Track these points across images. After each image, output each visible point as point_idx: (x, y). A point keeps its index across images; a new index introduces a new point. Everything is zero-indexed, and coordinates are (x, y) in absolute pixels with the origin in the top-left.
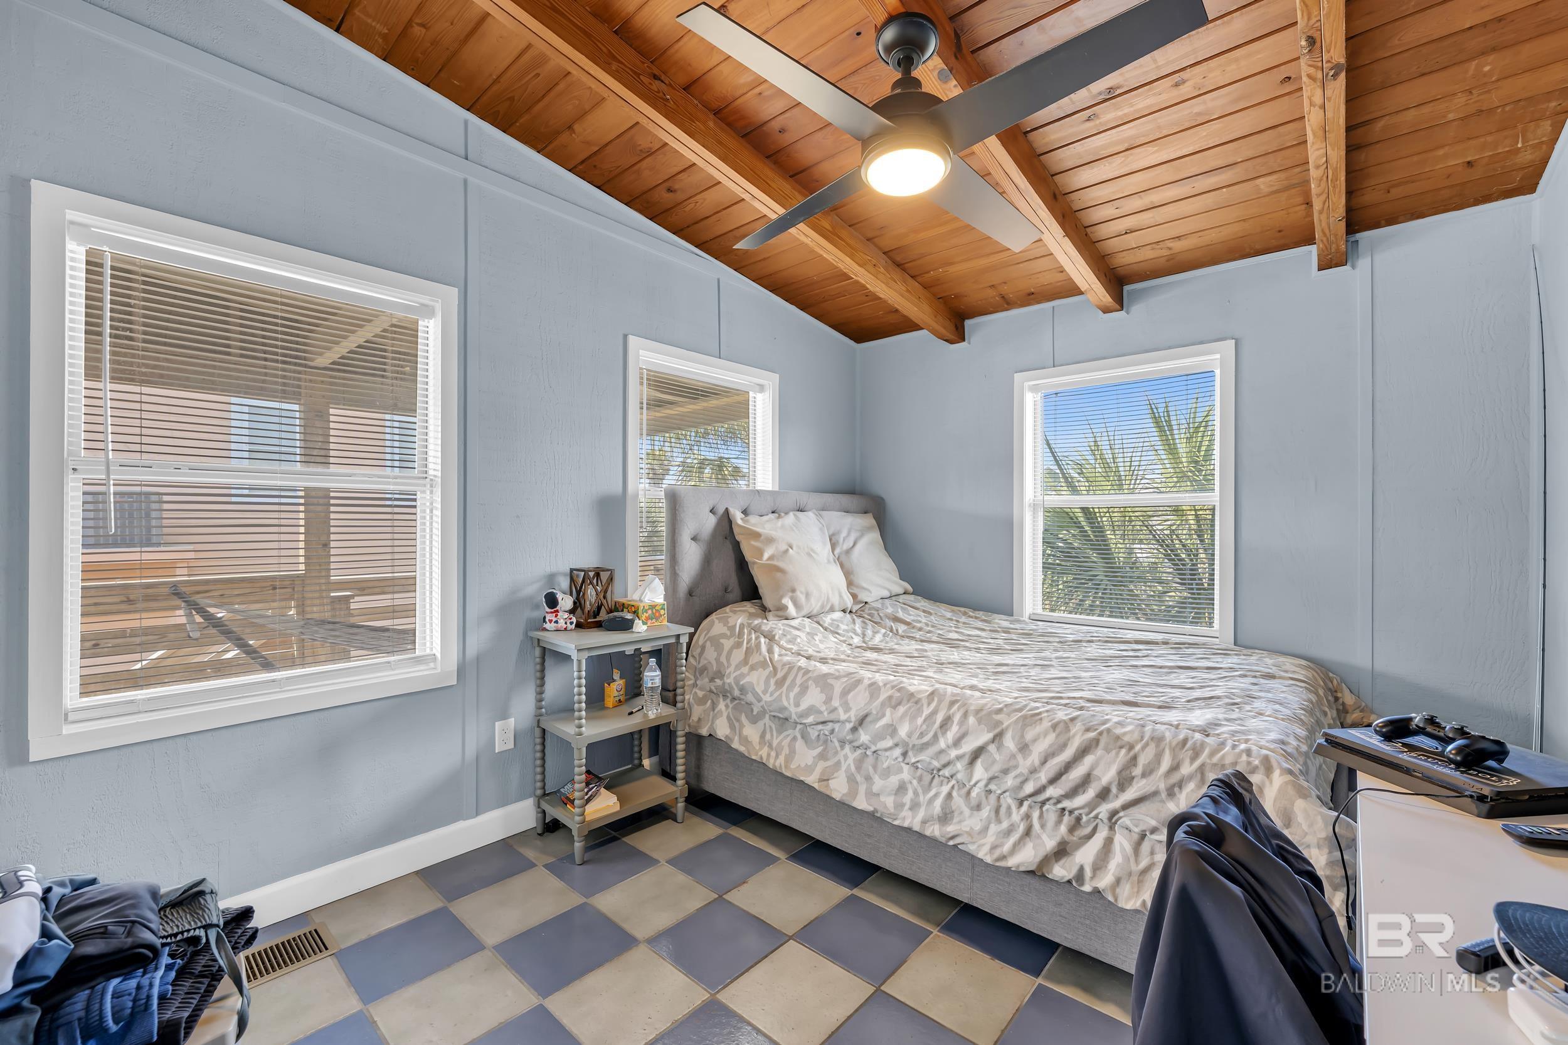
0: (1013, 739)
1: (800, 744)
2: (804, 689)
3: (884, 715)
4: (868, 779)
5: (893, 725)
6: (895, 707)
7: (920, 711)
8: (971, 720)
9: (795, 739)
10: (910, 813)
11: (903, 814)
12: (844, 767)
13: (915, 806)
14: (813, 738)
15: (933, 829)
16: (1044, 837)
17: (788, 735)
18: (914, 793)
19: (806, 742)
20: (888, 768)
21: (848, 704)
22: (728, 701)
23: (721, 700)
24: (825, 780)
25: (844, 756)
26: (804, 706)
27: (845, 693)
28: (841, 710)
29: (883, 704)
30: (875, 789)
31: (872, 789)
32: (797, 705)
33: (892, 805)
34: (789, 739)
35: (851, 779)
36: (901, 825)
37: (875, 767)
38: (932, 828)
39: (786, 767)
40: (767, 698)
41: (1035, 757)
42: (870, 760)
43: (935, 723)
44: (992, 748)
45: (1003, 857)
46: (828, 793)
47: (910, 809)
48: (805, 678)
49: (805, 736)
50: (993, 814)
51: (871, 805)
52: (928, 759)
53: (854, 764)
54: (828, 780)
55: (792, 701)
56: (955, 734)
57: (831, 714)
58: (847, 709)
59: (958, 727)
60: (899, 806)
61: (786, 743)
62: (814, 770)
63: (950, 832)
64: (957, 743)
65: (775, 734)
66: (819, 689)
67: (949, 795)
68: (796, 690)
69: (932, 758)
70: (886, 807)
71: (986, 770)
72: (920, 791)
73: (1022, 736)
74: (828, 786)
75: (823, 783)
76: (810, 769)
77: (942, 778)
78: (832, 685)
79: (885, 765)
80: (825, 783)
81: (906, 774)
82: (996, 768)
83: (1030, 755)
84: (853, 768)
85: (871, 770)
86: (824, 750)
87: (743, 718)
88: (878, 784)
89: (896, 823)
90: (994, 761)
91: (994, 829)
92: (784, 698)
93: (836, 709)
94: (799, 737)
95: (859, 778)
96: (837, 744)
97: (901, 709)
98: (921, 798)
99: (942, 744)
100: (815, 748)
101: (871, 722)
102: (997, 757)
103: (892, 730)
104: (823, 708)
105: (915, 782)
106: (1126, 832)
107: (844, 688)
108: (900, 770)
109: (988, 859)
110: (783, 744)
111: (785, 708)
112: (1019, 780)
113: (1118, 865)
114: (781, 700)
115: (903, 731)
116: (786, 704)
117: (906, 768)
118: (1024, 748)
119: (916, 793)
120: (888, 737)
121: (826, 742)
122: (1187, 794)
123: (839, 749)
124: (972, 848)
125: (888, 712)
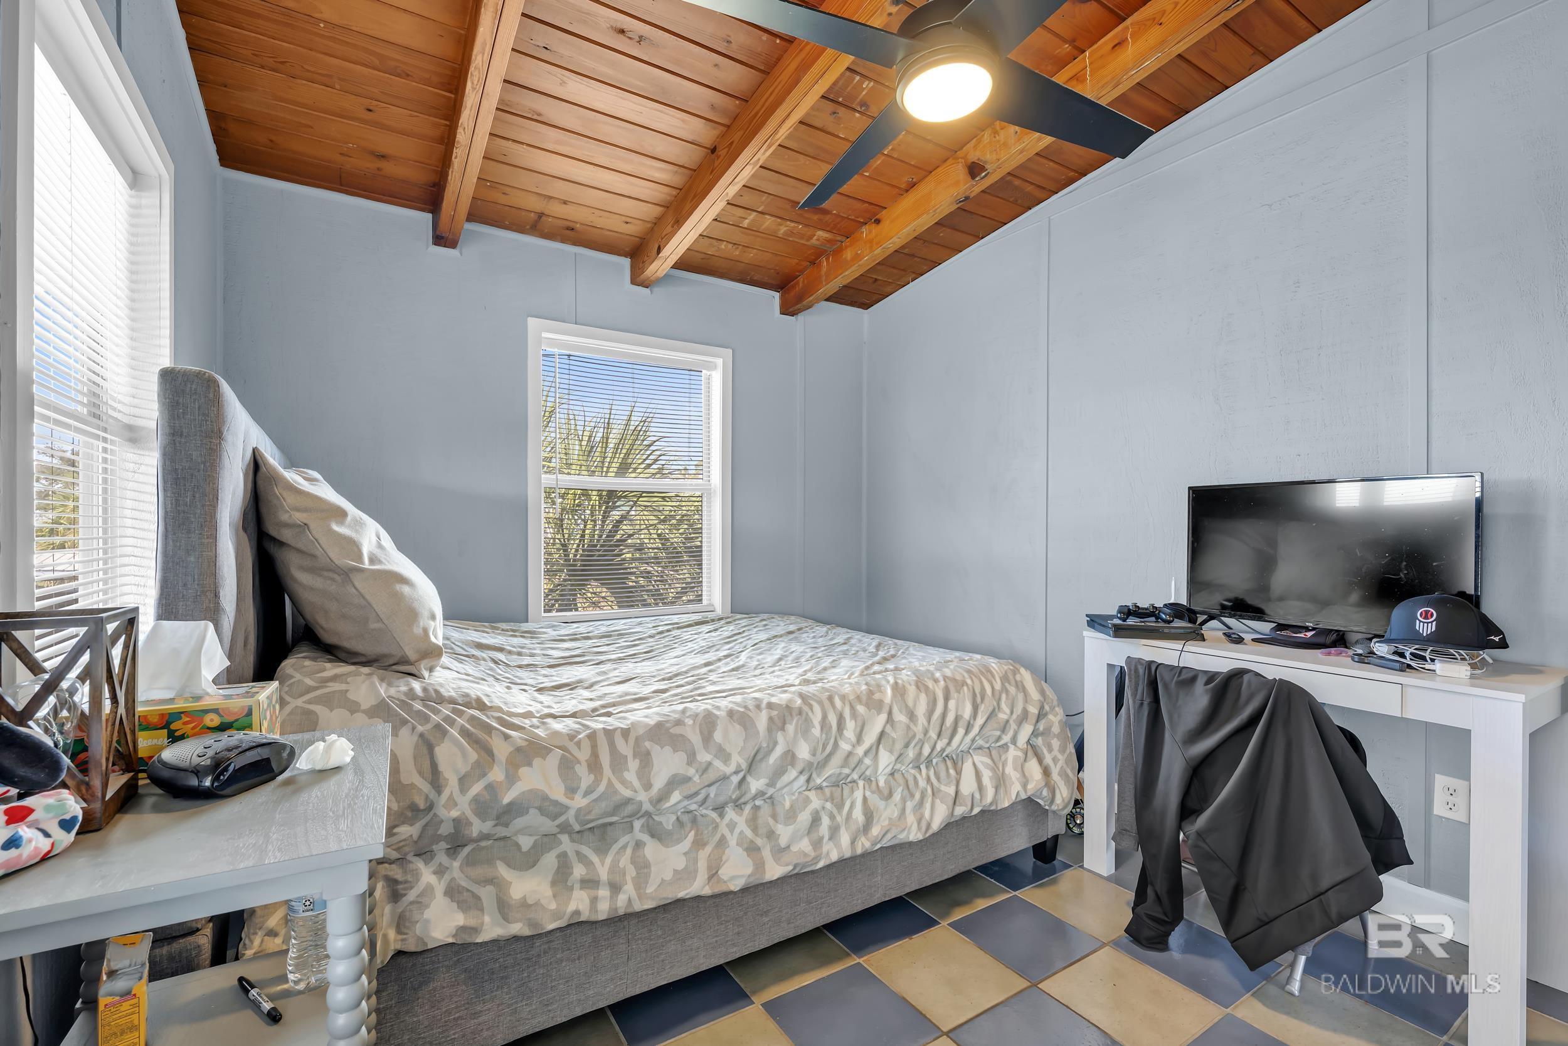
0: (901, 712)
1: (651, 849)
2: (645, 759)
3: (776, 743)
4: (771, 835)
5: (789, 750)
6: (783, 729)
7: (808, 722)
8: (861, 709)
9: (639, 845)
10: (831, 844)
11: (825, 849)
12: (732, 841)
13: (834, 831)
14: (670, 827)
15: (863, 844)
16: (943, 788)
17: (624, 847)
18: (830, 818)
19: (660, 840)
20: (792, 806)
21: (724, 750)
22: (442, 858)
23: (419, 864)
24: (713, 875)
25: (727, 825)
26: (659, 783)
27: (707, 738)
28: (718, 763)
29: (770, 730)
30: (783, 842)
31: (779, 845)
32: (648, 786)
33: (811, 847)
34: (629, 851)
35: (752, 849)
36: (828, 862)
37: (774, 816)
38: (860, 843)
39: (640, 897)
40: (579, 802)
41: (922, 720)
42: (765, 810)
43: (831, 727)
44: (888, 729)
45: (929, 826)
46: (724, 889)
47: (830, 839)
48: (632, 740)
49: (656, 832)
50: (906, 791)
51: (787, 865)
52: (838, 771)
53: (749, 827)
54: (717, 872)
55: (636, 784)
56: (854, 731)
57: (705, 776)
58: (725, 757)
59: (853, 722)
60: (817, 844)
61: (625, 861)
62: (696, 871)
63: (878, 835)
64: (859, 739)
65: (595, 859)
66: (668, 749)
67: (865, 799)
68: (633, 765)
69: (842, 767)
70: (805, 855)
71: (891, 752)
72: (835, 811)
73: (906, 706)
74: (720, 880)
75: (713, 881)
76: (687, 874)
77: (850, 785)
78: (681, 735)
79: (787, 804)
80: (715, 878)
81: (816, 802)
82: (899, 746)
83: (917, 720)
84: (749, 833)
85: (771, 821)
86: (696, 835)
87: (503, 871)
88: (784, 833)
89: (821, 865)
90: (894, 741)
91: (910, 805)
92: (619, 787)
93: (709, 764)
94: (645, 837)
95: (759, 842)
96: (714, 815)
97: (791, 728)
98: (839, 818)
99: (845, 746)
100: (679, 841)
101: (762, 760)
102: (894, 735)
103: (790, 757)
104: (691, 772)
105: (828, 805)
106: (980, 751)
107: (701, 732)
108: (807, 801)
109: (920, 837)
110: (621, 865)
111: (628, 801)
112: (918, 748)
113: (991, 778)
114: (616, 792)
115: (803, 752)
116: (627, 793)
117: (812, 795)
118: (912, 716)
119: (832, 817)
120: (789, 767)
121: (694, 821)
122: (1005, 702)
123: (718, 820)
124: (902, 837)
125: (780, 737)
